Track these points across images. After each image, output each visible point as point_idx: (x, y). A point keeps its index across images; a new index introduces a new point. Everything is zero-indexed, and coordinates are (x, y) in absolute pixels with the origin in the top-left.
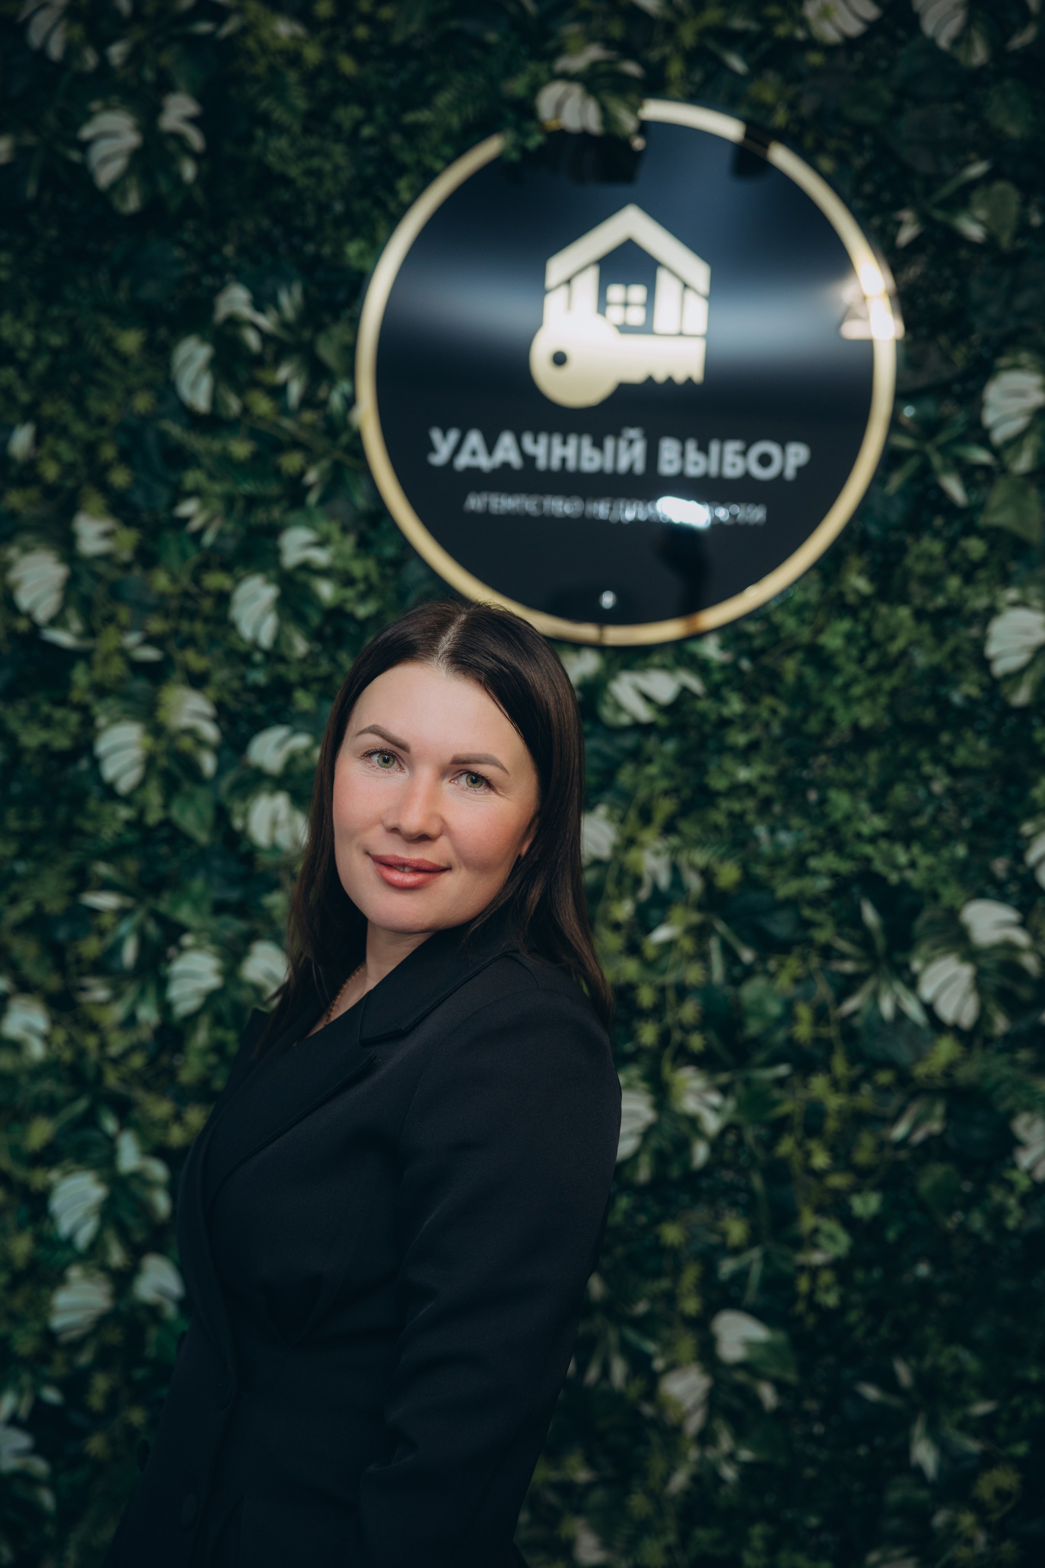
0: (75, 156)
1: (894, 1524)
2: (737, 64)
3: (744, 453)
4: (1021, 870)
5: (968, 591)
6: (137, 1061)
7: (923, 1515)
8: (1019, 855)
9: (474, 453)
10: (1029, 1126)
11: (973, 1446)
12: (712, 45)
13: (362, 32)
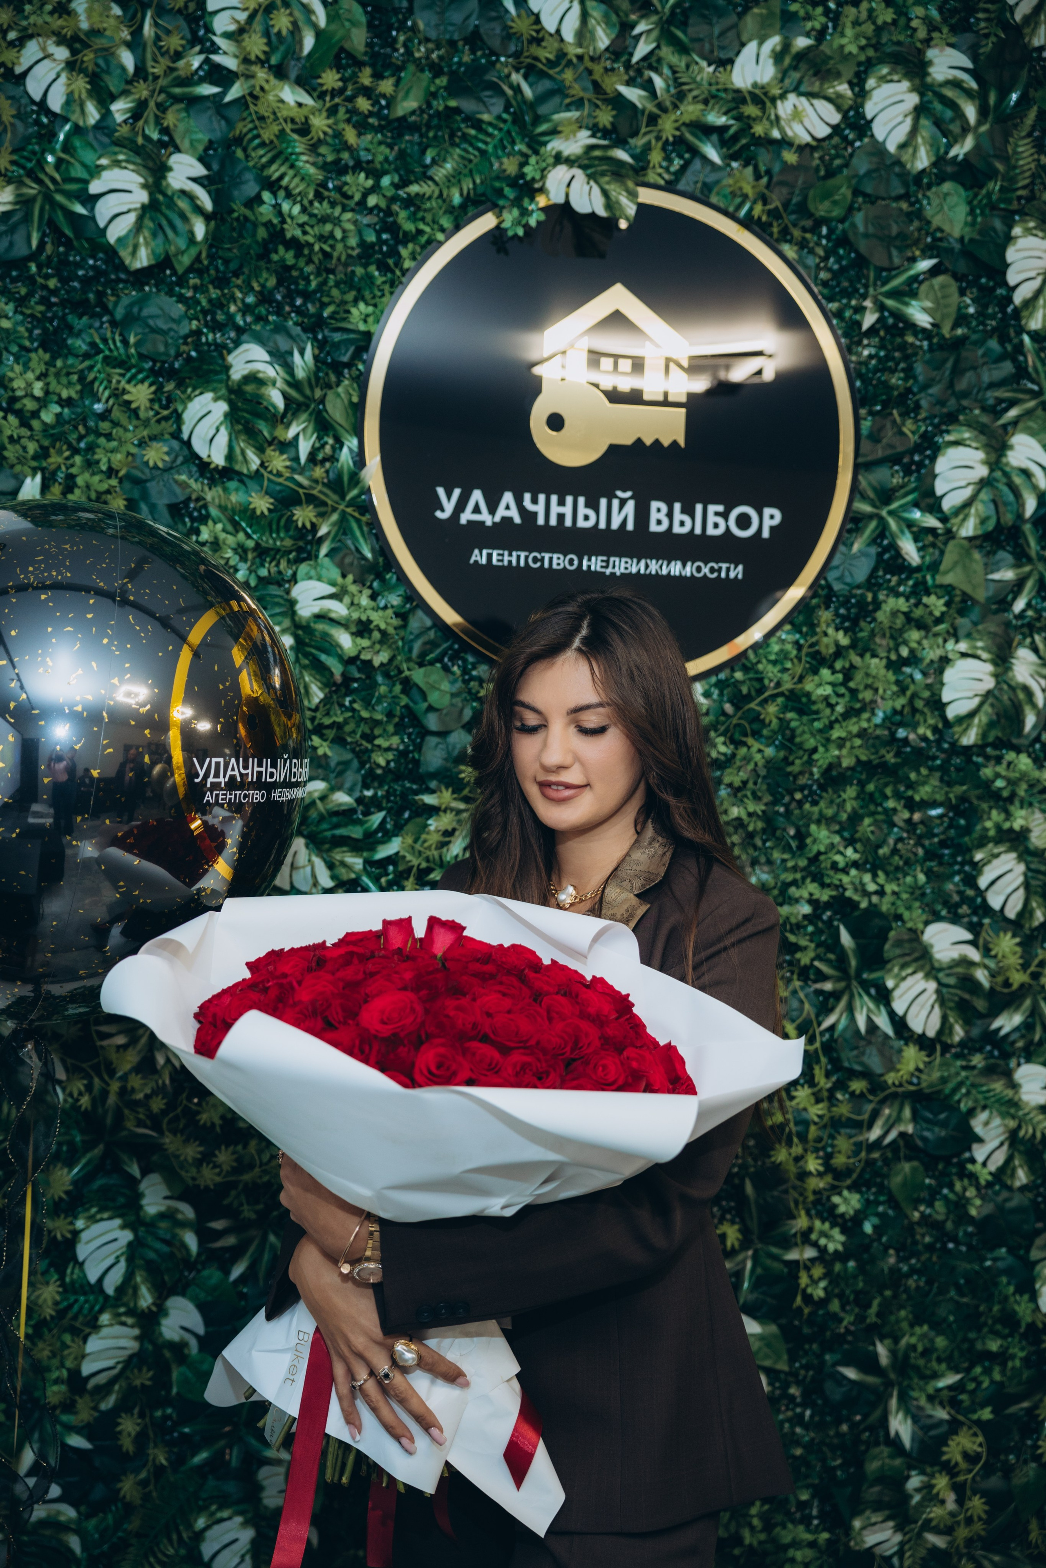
0: (79, 209)
1: (873, 1492)
2: (712, 154)
3: (725, 515)
4: (970, 893)
5: (925, 643)
6: (157, 1105)
7: (898, 1481)
8: (971, 881)
9: (477, 510)
10: (986, 1123)
11: (942, 1414)
12: (689, 137)
13: (363, 104)
